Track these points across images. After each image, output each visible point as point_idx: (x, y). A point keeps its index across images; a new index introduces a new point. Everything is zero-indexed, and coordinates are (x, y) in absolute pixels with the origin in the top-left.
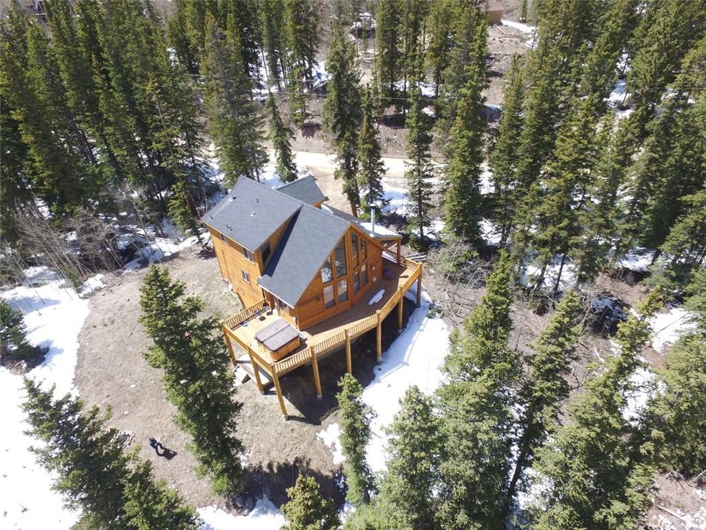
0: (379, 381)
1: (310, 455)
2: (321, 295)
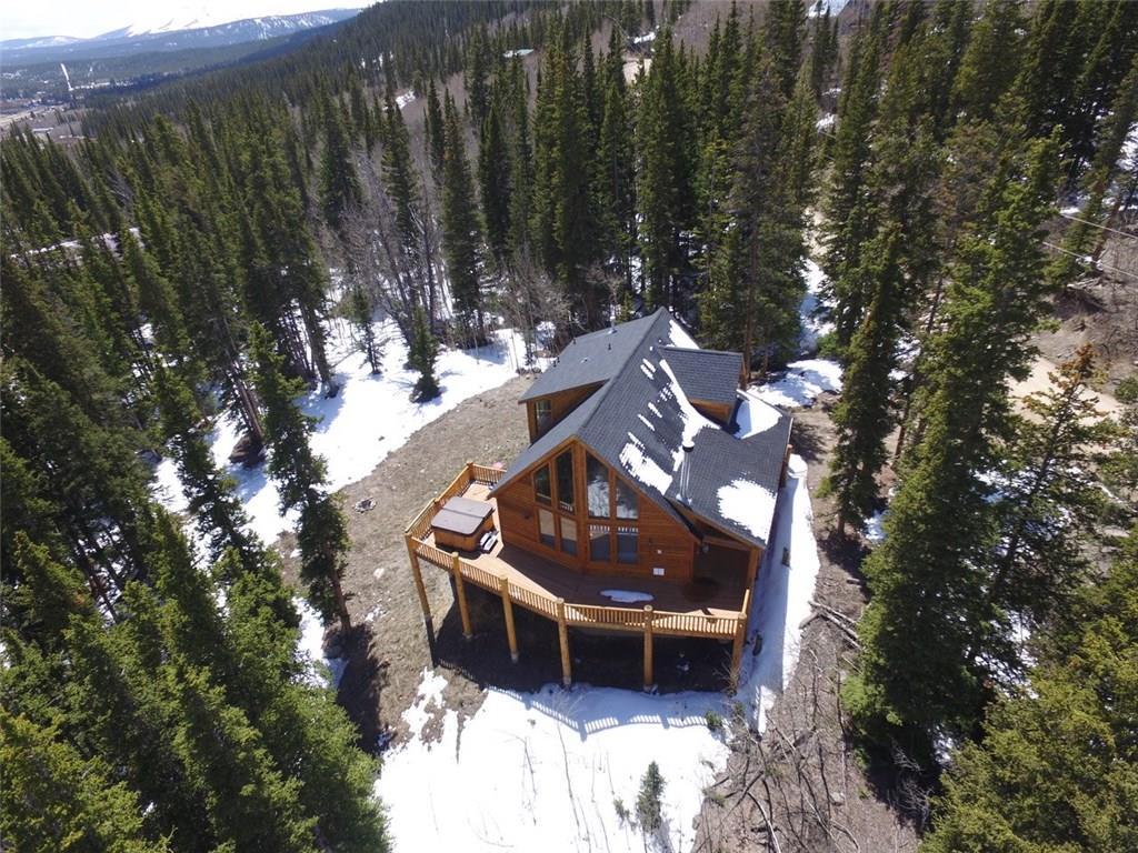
0: (528, 707)
1: (396, 679)
2: (531, 514)
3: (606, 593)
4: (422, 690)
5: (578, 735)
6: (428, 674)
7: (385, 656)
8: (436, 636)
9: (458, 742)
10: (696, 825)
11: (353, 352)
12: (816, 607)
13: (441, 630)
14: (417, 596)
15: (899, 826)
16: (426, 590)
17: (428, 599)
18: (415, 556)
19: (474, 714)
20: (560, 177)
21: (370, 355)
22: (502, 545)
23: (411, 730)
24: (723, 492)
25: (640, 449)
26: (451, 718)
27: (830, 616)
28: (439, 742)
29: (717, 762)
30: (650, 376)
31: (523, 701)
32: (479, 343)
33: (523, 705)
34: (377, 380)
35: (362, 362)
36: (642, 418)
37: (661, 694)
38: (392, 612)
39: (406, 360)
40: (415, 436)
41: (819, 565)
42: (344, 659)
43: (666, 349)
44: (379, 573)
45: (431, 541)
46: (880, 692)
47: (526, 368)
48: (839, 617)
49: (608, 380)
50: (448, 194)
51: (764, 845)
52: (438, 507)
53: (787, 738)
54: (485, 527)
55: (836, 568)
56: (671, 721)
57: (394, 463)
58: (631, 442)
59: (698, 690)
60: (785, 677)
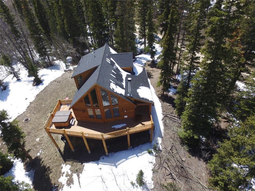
0: (98, 164)
1: (54, 170)
2: (85, 111)
3: (113, 127)
4: (63, 171)
5: (114, 167)
6: (64, 166)
7: (47, 165)
8: (63, 153)
9: (79, 182)
10: (153, 180)
11: (8, 75)
12: (164, 114)
13: (64, 151)
14: (53, 143)
15: (199, 161)
16: (55, 141)
17: (57, 143)
18: (49, 133)
19: (82, 172)
20: (64, 12)
21: (15, 74)
22: (77, 122)
23: (63, 184)
24: (138, 91)
25: (114, 84)
26: (75, 176)
27: (168, 115)
28: (73, 184)
29: (153, 161)
30: (110, 63)
31: (96, 163)
32: (50, 65)
33: (96, 164)
34: (20, 82)
35: (12, 77)
36: (112, 75)
37: (133, 148)
38: (46, 150)
39: (28, 74)
40: (38, 96)
41: (161, 104)
42: (33, 170)
43: (111, 55)
44: (38, 140)
45: (53, 127)
46: (191, 132)
47: (67, 70)
48: (170, 115)
49: (99, 65)
50: (27, 20)
51: (171, 178)
52: (52, 116)
53: (168, 149)
54: (70, 118)
55: (165, 103)
56: (139, 155)
57: (33, 105)
58: (111, 82)
59: (142, 144)
60: (162, 134)
